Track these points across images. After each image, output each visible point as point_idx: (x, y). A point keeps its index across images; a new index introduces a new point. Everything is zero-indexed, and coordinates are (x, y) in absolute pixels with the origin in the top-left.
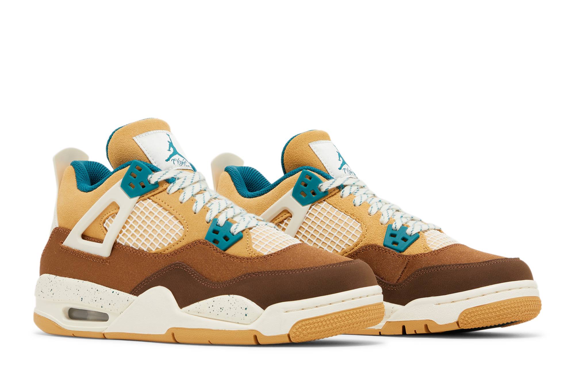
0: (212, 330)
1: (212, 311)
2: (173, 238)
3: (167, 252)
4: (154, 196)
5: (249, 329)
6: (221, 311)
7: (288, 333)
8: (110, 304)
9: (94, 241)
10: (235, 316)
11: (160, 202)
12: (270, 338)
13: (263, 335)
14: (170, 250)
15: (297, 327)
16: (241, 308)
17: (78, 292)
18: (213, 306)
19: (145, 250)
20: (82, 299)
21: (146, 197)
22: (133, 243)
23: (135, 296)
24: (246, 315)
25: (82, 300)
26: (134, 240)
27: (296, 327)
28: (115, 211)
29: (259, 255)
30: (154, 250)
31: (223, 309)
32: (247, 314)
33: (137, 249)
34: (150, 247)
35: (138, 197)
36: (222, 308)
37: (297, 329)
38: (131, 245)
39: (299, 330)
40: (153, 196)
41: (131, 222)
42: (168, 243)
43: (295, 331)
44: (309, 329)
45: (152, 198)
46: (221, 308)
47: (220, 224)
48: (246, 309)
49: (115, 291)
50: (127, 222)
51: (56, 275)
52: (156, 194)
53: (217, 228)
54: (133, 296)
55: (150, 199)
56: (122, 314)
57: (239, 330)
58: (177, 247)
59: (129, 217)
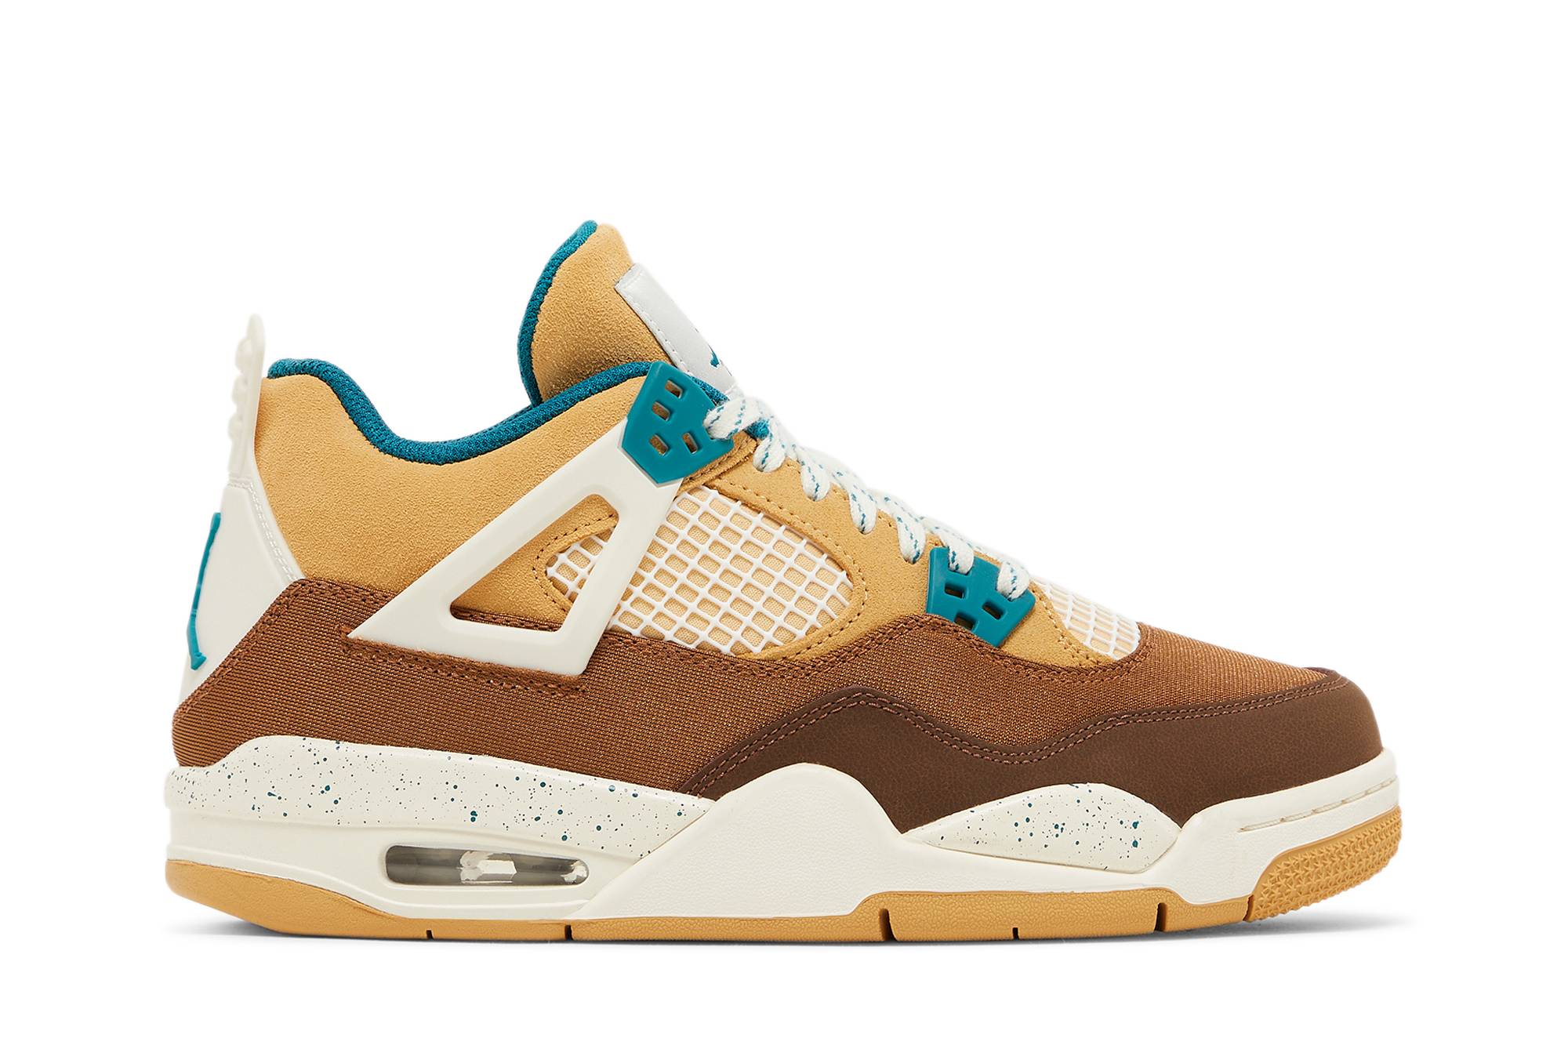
0: (1030, 894)
1: (1026, 837)
2: (823, 612)
3: (808, 655)
4: (723, 477)
5: (1148, 887)
6: (1057, 836)
7: (1250, 893)
8: (599, 828)
9: (507, 623)
10: (1100, 847)
11: (748, 495)
12: (1204, 910)
13: (1187, 904)
14: (819, 650)
15: (1276, 874)
16: (1121, 823)
17: (454, 793)
18: (1028, 820)
19: (726, 649)
20: (474, 813)
21: (699, 482)
22: (675, 628)
23: (703, 798)
24: (1135, 844)
25: (473, 820)
26: (681, 620)
27: (1270, 874)
28: (600, 527)
29: (1100, 659)
30: (757, 650)
31: (1062, 829)
32: (1138, 840)
33: (692, 647)
34: (744, 641)
35: (678, 483)
36: (1060, 826)
37: (1274, 882)
38: (669, 635)
39: (1279, 883)
40: (719, 477)
41: (661, 562)
42: (807, 627)
43: (1269, 885)
44: (1304, 880)
45: (717, 482)
46: (1057, 827)
47: (960, 566)
48: (1135, 825)
49: (620, 785)
50: (645, 563)
51: (338, 737)
52: (729, 470)
53: (956, 580)
54: (696, 798)
55: (711, 487)
56: (647, 859)
57: (1115, 892)
58: (843, 639)
59: (653, 547)
